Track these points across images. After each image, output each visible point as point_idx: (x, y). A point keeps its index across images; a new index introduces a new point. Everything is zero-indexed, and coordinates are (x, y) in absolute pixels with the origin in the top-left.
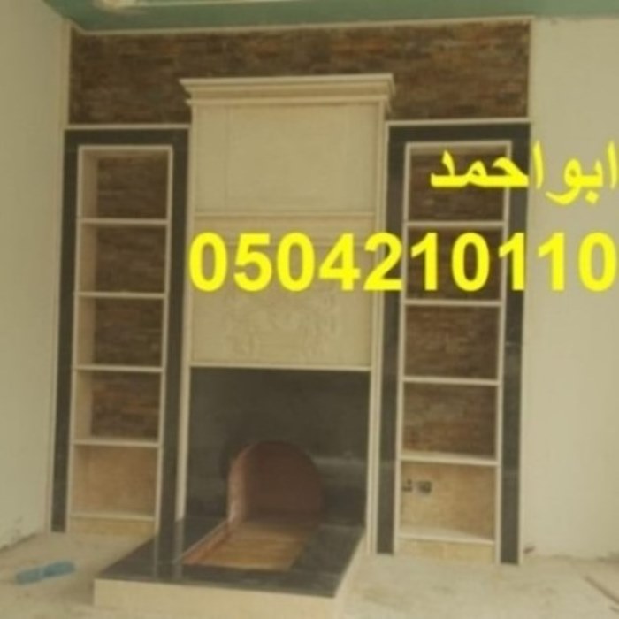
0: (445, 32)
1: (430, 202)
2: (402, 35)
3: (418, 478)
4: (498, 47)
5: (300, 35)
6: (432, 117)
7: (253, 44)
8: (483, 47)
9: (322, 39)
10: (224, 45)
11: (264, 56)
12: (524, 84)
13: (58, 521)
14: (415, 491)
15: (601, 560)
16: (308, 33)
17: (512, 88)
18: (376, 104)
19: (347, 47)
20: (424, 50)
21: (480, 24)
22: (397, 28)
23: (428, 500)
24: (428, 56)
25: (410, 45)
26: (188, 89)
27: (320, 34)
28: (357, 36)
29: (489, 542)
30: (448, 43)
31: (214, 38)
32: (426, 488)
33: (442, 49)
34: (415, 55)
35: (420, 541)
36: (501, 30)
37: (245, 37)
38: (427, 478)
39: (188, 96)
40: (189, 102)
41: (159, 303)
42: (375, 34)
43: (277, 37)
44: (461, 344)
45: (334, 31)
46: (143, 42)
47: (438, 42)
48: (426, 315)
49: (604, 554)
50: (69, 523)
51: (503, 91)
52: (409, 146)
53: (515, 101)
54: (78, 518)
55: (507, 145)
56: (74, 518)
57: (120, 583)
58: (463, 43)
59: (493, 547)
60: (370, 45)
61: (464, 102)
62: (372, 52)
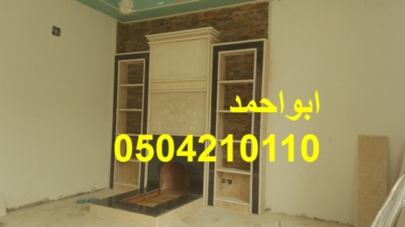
0: (238, 9)
1: (232, 73)
2: (223, 11)
3: (227, 178)
4: (257, 12)
5: (188, 16)
6: (233, 41)
7: (174, 21)
8: (252, 13)
9: (196, 16)
10: (165, 22)
11: (177, 25)
12: (267, 25)
13: (111, 186)
14: (226, 183)
15: (297, 216)
16: (191, 15)
17: (263, 27)
18: (207, 38)
19: (204, 18)
20: (230, 16)
21: (250, 4)
22: (221, 9)
23: (231, 186)
24: (231, 18)
25: (225, 15)
26: (148, 39)
27: (195, 15)
28: (207, 14)
29: (248, 204)
30: (239, 13)
31: (162, 20)
32: (230, 182)
33: (237, 15)
34: (227, 19)
35: (222, 202)
36: (258, 6)
37: (171, 19)
38: (231, 178)
39: (148, 41)
40: (149, 43)
41: (140, 112)
42: (214, 12)
43: (181, 18)
44: (243, 127)
45: (200, 13)
46: (141, 24)
47: (235, 13)
48: (230, 116)
49: (299, 214)
50: (114, 186)
51: (259, 29)
52: (220, 53)
53: (263, 32)
54: (117, 185)
55: (255, 50)
56: (115, 185)
57: (97, 206)
58: (244, 12)
59: (249, 206)
60: (212, 17)
61: (244, 35)
62: (212, 19)
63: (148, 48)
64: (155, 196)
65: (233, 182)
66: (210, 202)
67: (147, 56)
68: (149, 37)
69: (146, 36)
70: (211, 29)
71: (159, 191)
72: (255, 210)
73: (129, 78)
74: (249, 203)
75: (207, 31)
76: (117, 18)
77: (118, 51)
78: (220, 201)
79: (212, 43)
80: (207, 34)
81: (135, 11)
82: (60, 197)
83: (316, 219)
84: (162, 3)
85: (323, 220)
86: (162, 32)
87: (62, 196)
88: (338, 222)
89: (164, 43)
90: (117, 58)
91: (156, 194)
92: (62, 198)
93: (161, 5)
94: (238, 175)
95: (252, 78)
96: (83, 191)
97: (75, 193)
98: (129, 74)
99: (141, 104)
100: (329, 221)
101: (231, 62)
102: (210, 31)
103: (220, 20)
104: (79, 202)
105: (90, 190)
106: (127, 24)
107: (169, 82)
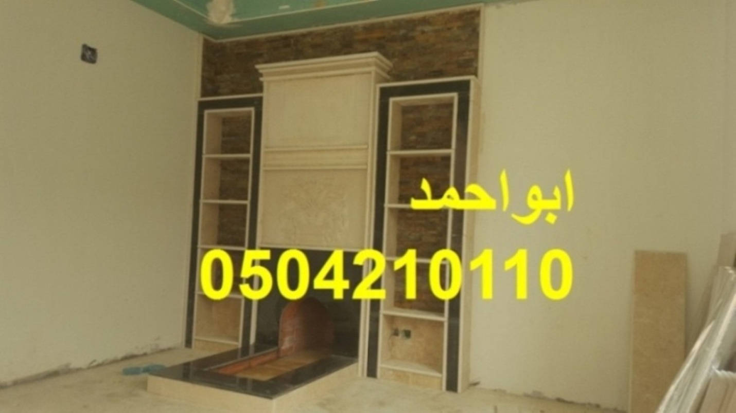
0: (424, 21)
1: (413, 138)
2: (398, 25)
3: (402, 327)
4: (458, 27)
5: (335, 31)
6: (416, 78)
7: (309, 39)
8: (449, 29)
9: (349, 31)
10: (292, 41)
11: (315, 46)
12: (476, 52)
13: (188, 342)
14: (401, 336)
16: (340, 29)
17: (468, 55)
19: (363, 37)
20: (411, 34)
21: (447, 13)
22: (395, 21)
23: (409, 342)
24: (413, 38)
25: (402, 32)
26: (261, 71)
27: (348, 29)
28: (369, 29)
29: (437, 375)
30: (427, 28)
31: (286, 38)
32: (408, 334)
33: (423, 32)
34: (406, 38)
35: (394, 371)
36: (461, 16)
37: (304, 35)
38: (408, 328)
39: (261, 75)
40: (261, 79)
41: (245, 206)
42: (381, 26)
43: (322, 34)
44: (433, 235)
45: (356, 27)
47: (419, 28)
48: (410, 215)
50: (194, 343)
51: (461, 58)
52: (392, 100)
53: (470, 65)
54: (199, 340)
55: (455, 96)
56: (196, 340)
57: (160, 379)
58: (436, 27)
59: (441, 378)
60: (377, 34)
61: (436, 68)
62: (379, 38)
63: (260, 88)
64: (270, 361)
65: (413, 334)
66: (372, 371)
67: (258, 104)
68: (263, 69)
69: (257, 67)
70: (376, 57)
71: (278, 351)
72: (452, 386)
73: (224, 142)
74: (441, 371)
75: (370, 60)
76: (204, 33)
77: (205, 93)
78: (389, 370)
79: (378, 82)
80: (368, 65)
81: (236, 20)
82: (92, 363)
83: (559, 400)
84: (287, 7)
85: (571, 403)
86: (286, 59)
87: (95, 361)
88: (598, 406)
89: (291, 80)
90: (202, 106)
91: (273, 356)
92: (95, 364)
93: (285, 9)
94: (422, 321)
95: (449, 147)
96: (136, 352)
97: (120, 355)
98: (224, 135)
99: (245, 191)
100: (583, 405)
101: (411, 116)
102: (374, 59)
103: (393, 40)
104: (127, 372)
105: (148, 350)
106: (221, 44)
107: (299, 151)
